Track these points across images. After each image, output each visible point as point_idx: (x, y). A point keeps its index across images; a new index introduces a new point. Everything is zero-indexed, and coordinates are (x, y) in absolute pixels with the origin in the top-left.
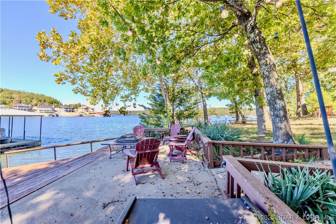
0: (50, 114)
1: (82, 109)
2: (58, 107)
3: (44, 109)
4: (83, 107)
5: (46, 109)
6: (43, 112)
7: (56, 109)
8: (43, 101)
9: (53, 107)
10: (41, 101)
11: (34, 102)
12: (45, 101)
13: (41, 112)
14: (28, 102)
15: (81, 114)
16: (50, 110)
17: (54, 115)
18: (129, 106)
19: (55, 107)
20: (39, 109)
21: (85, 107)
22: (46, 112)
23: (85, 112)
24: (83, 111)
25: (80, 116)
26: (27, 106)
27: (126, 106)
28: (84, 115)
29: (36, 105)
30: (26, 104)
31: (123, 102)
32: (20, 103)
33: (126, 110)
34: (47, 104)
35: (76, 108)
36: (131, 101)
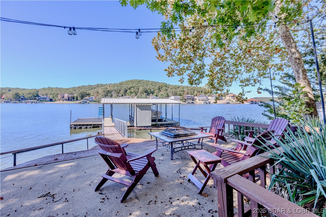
0: (205, 101)
1: (230, 97)
2: (211, 96)
3: (201, 98)
4: (230, 95)
5: (202, 98)
6: (200, 100)
7: (209, 98)
8: (201, 92)
9: (207, 96)
10: (199, 92)
11: (196, 93)
12: (202, 91)
13: (200, 101)
14: (192, 93)
15: (228, 101)
16: (205, 99)
17: (208, 102)
18: (249, 92)
19: (208, 96)
20: (198, 98)
21: (232, 95)
22: (202, 101)
23: (232, 100)
24: (230, 99)
25: (227, 103)
26: (191, 96)
27: (244, 92)
28: (230, 102)
29: (197, 95)
30: (191, 95)
31: (241, 87)
32: (188, 94)
33: (244, 97)
34: (203, 94)
35: (224, 97)
36: (254, 86)
